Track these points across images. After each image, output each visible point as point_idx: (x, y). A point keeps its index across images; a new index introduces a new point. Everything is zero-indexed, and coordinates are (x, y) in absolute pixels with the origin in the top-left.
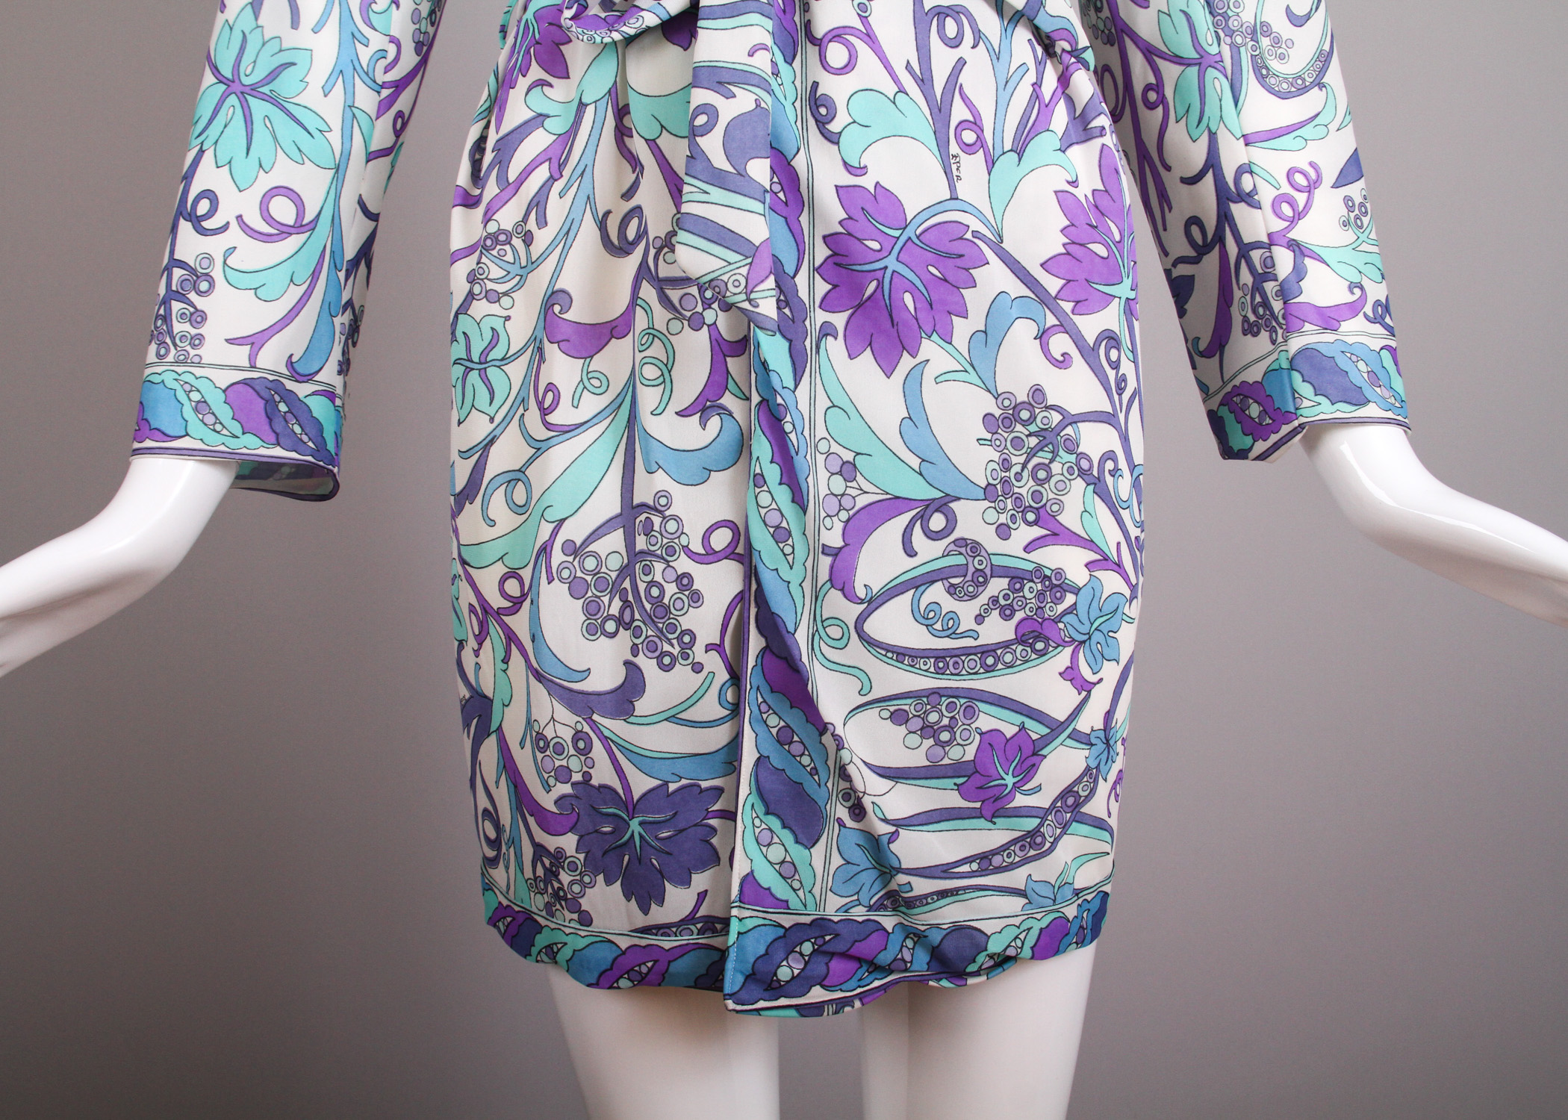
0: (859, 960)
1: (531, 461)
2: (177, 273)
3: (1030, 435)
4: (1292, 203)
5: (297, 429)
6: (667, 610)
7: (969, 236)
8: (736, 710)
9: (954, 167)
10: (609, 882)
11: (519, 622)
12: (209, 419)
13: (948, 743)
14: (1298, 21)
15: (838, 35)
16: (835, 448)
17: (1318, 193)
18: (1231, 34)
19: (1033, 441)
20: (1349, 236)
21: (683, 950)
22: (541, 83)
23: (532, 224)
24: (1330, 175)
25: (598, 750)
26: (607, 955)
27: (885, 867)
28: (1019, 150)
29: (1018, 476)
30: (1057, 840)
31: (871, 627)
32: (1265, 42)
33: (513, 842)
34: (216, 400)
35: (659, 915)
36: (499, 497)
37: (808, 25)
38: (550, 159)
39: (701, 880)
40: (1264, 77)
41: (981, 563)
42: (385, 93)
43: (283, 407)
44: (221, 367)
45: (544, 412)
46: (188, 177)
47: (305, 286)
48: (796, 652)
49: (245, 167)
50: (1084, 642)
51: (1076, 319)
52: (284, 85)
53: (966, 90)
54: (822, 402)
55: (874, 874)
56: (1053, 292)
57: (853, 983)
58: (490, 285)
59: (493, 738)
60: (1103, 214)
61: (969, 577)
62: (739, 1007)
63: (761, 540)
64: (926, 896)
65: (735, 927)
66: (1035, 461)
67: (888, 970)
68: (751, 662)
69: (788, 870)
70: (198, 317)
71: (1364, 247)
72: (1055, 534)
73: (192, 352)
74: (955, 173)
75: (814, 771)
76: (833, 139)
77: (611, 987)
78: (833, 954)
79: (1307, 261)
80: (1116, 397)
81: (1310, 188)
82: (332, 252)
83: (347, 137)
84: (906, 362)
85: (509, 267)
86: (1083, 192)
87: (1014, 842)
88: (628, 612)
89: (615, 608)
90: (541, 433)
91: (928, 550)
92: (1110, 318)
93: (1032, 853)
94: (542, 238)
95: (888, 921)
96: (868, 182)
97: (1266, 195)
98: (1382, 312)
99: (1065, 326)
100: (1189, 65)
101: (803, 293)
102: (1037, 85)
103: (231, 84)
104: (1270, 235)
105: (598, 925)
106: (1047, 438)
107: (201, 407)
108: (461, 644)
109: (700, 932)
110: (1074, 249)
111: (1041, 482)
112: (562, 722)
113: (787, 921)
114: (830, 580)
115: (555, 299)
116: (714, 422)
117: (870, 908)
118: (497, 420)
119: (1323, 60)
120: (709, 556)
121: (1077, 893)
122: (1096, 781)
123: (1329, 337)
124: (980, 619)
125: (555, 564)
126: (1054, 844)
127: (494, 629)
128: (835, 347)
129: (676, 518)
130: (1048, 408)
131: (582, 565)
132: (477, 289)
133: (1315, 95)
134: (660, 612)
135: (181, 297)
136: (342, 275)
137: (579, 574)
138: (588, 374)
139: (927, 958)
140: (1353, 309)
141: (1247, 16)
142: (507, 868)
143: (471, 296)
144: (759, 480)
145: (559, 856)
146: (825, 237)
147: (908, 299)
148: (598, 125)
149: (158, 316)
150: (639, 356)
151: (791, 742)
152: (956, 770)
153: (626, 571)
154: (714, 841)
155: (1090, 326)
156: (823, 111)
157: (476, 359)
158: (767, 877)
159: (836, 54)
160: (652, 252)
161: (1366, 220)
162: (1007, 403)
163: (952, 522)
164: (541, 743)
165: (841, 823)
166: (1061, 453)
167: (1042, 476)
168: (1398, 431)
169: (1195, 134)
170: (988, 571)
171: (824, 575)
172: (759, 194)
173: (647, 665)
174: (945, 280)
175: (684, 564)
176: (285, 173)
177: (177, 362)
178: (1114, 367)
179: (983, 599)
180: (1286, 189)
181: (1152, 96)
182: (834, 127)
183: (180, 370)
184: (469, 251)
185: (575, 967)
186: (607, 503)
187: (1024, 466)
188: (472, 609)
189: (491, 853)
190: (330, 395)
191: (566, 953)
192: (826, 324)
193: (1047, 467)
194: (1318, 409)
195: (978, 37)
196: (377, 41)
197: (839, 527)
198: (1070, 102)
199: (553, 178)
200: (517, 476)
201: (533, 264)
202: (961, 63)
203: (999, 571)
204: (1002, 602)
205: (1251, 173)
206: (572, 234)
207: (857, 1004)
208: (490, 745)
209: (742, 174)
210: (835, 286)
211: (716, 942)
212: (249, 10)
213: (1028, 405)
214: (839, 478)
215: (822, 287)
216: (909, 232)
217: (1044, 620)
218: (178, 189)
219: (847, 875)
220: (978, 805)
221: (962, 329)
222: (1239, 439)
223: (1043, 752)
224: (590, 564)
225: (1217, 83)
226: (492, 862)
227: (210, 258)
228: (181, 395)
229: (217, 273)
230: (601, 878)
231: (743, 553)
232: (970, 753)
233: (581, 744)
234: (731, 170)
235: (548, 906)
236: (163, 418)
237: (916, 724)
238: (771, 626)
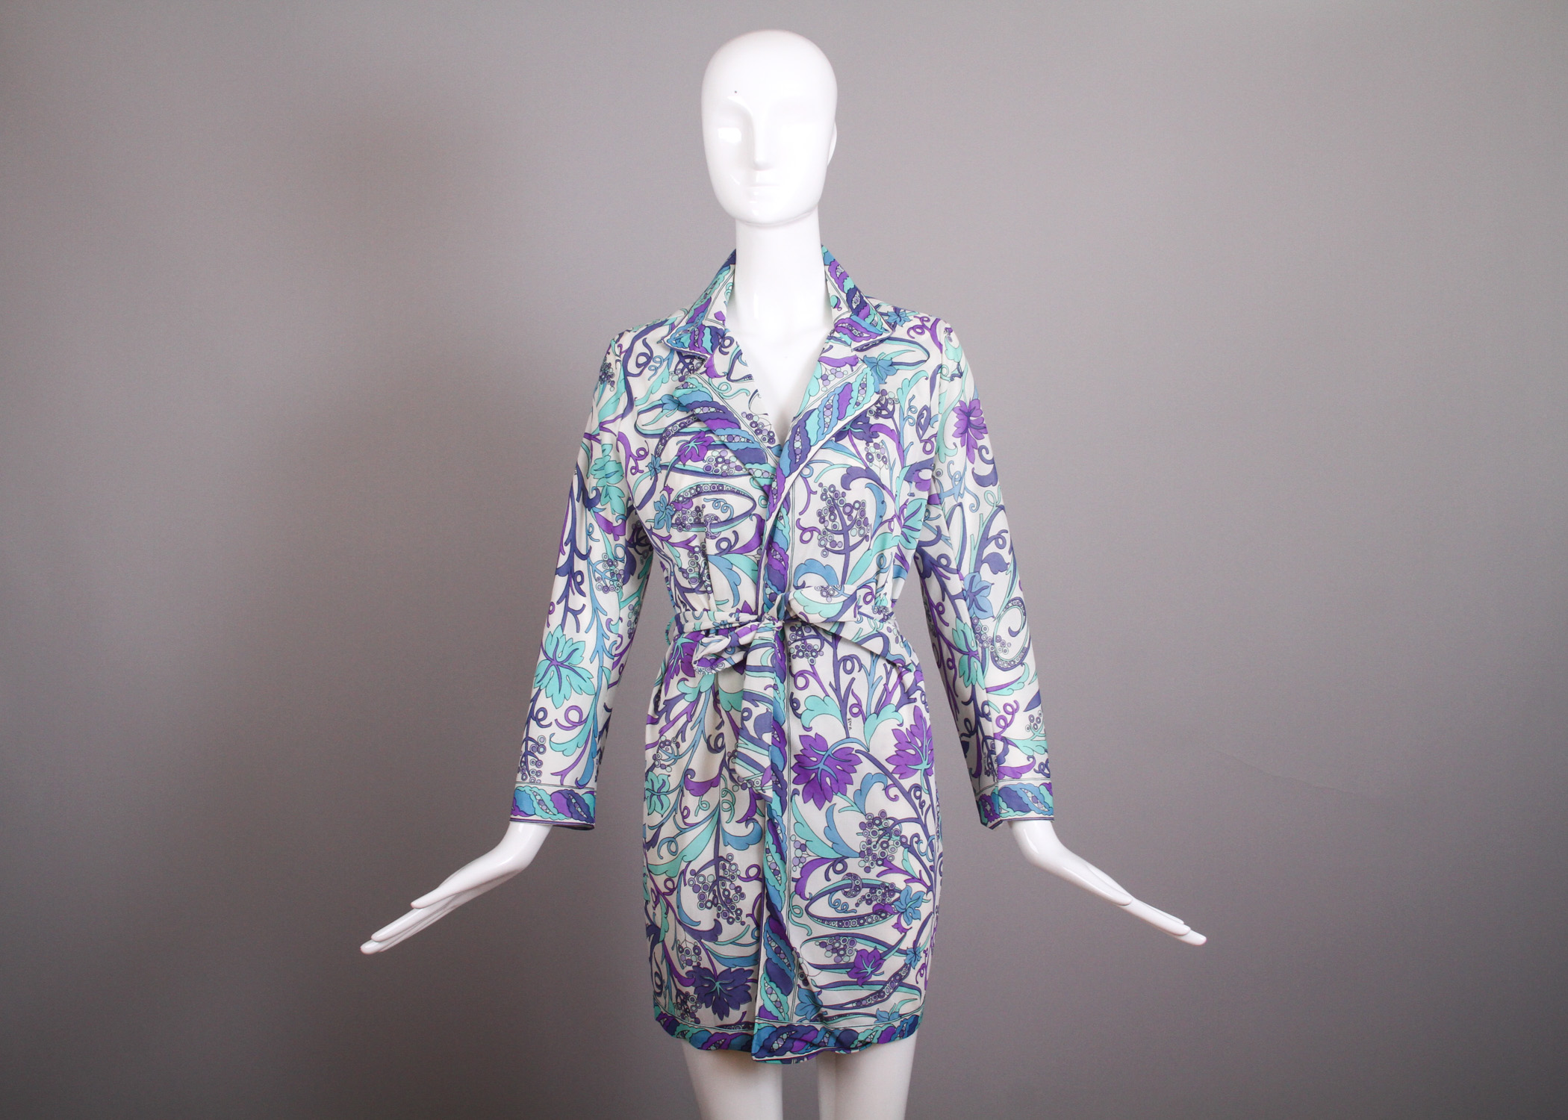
0: (806, 1042)
1: (678, 835)
2: (530, 743)
3: (880, 830)
4: (1005, 719)
5: (579, 810)
6: (731, 900)
7: (854, 752)
8: (758, 940)
9: (848, 724)
10: (707, 1007)
11: (672, 899)
12: (544, 808)
13: (843, 955)
14: (1013, 634)
15: (802, 673)
16: (798, 839)
17: (1017, 715)
18: (982, 642)
19: (881, 832)
20: (1030, 734)
21: (736, 1035)
22: (684, 679)
23: (679, 740)
24: (1023, 706)
25: (703, 954)
26: (706, 1036)
27: (817, 1005)
28: (877, 713)
29: (875, 846)
30: (891, 994)
31: (812, 909)
32: (998, 645)
33: (668, 987)
34: (547, 800)
35: (727, 1021)
36: (664, 847)
37: (790, 667)
38: (687, 713)
39: (744, 1007)
40: (996, 661)
41: (858, 882)
42: (616, 658)
43: (574, 801)
44: (549, 785)
45: (684, 817)
46: (534, 700)
47: (582, 748)
48: (781, 919)
49: (558, 697)
50: (902, 913)
51: (901, 781)
52: (574, 660)
53: (854, 691)
54: (793, 821)
55: (812, 1007)
56: (891, 771)
57: (803, 1051)
58: (662, 762)
59: (660, 944)
60: (914, 735)
61: (853, 888)
62: (758, 1059)
63: (768, 874)
64: (833, 1017)
65: (757, 1027)
66: (882, 840)
67: (818, 1046)
68: (764, 921)
69: (778, 1004)
70: (539, 763)
71: (1037, 738)
72: (891, 869)
73: (537, 778)
74: (849, 726)
75: (789, 965)
76: (799, 716)
77: (707, 1049)
78: (795, 1039)
79: (1010, 746)
80: (920, 810)
81: (1013, 713)
82: (593, 730)
83: (600, 679)
84: (827, 804)
85: (670, 755)
86: (907, 725)
87: (871, 995)
88: (716, 899)
89: (711, 897)
90: (683, 826)
91: (836, 879)
92: (917, 778)
93: (879, 999)
94: (684, 746)
95: (818, 1026)
96: (812, 734)
97: (994, 716)
98: (1043, 768)
99: (896, 784)
100: (964, 654)
101: (786, 778)
102: (886, 685)
103: (552, 661)
104: (994, 734)
105: (702, 1024)
106: (887, 831)
107: (541, 802)
108: (647, 902)
109: (743, 1028)
110: (900, 753)
111: (884, 848)
112: (689, 942)
113: (777, 1025)
114: (795, 891)
115: (688, 772)
116: (751, 825)
117: (811, 1021)
118: (664, 816)
119: (1025, 652)
120: (748, 879)
121: (901, 1016)
122: (909, 970)
123: (1015, 782)
124: (857, 905)
125: (687, 878)
126: (889, 997)
127: (661, 899)
128: (799, 799)
129: (735, 864)
130: (887, 819)
131: (698, 879)
132: (657, 763)
133: (1019, 669)
134: (728, 901)
135: (532, 755)
136: (597, 739)
137: (697, 883)
138: (701, 802)
139: (834, 1042)
140: (1028, 768)
141: (990, 634)
142: (665, 998)
143: (654, 766)
144: (768, 851)
145: (687, 995)
146: (795, 756)
147: (828, 780)
148: (706, 701)
149: (522, 762)
150: (722, 799)
151: (780, 953)
152: (847, 966)
153: (715, 883)
154: (749, 991)
155: (907, 783)
156: (795, 705)
157: (656, 791)
158: (770, 1007)
159: (801, 682)
160: (727, 758)
161: (1039, 725)
162: (870, 817)
163: (845, 867)
164: (680, 949)
165: (799, 987)
166: (893, 836)
167: (885, 846)
168: (1048, 822)
169: (967, 684)
170: (861, 886)
171: (793, 889)
172: (766, 747)
173: (723, 921)
174: (844, 771)
175: (738, 882)
176: (575, 699)
177: (531, 782)
178: (919, 798)
179: (859, 897)
180: (1003, 713)
181: (951, 664)
182: (799, 711)
183: (532, 786)
184: (653, 745)
185: (693, 1040)
186: (708, 855)
187: (877, 842)
188: (652, 890)
189: (658, 991)
190: (592, 793)
191: (689, 1035)
192: (795, 790)
193: (887, 842)
194: (1008, 814)
195: (861, 666)
196: (613, 637)
197: (799, 870)
198: (903, 686)
199: (688, 722)
200: (672, 840)
201: (680, 756)
202: (853, 679)
203: (865, 886)
204: (867, 898)
205: (988, 705)
206: (695, 746)
207: (806, 1059)
208: (658, 948)
209: (760, 739)
210: (799, 775)
211: (749, 1032)
212: (560, 627)
213: (878, 818)
214: (799, 851)
215: (794, 775)
216: (829, 753)
217: (885, 904)
218: (529, 706)
219: (800, 1009)
220: (856, 980)
221: (851, 789)
222: (985, 820)
223: (885, 958)
224: (701, 879)
225: (976, 664)
226: (659, 994)
227: (544, 738)
228: (533, 797)
229: (547, 745)
230: (704, 1005)
231: (761, 878)
232: (852, 959)
233: (697, 951)
234: (756, 737)
235: (682, 1015)
236: (525, 807)
237: (830, 947)
238: (771, 907)
